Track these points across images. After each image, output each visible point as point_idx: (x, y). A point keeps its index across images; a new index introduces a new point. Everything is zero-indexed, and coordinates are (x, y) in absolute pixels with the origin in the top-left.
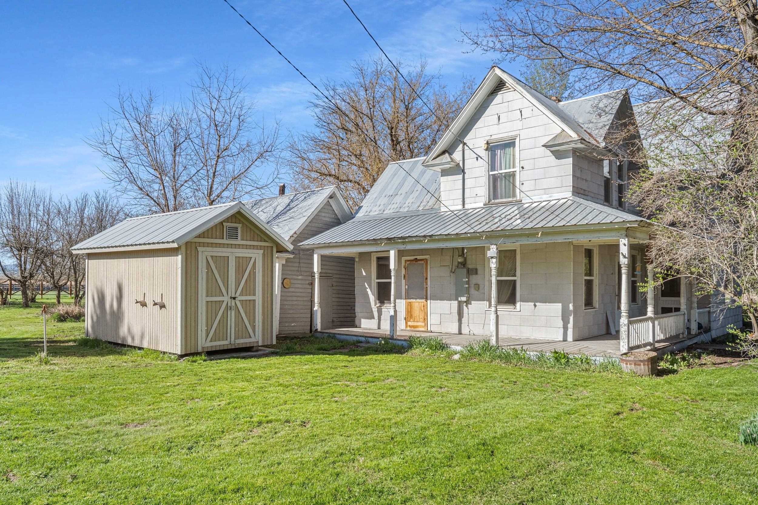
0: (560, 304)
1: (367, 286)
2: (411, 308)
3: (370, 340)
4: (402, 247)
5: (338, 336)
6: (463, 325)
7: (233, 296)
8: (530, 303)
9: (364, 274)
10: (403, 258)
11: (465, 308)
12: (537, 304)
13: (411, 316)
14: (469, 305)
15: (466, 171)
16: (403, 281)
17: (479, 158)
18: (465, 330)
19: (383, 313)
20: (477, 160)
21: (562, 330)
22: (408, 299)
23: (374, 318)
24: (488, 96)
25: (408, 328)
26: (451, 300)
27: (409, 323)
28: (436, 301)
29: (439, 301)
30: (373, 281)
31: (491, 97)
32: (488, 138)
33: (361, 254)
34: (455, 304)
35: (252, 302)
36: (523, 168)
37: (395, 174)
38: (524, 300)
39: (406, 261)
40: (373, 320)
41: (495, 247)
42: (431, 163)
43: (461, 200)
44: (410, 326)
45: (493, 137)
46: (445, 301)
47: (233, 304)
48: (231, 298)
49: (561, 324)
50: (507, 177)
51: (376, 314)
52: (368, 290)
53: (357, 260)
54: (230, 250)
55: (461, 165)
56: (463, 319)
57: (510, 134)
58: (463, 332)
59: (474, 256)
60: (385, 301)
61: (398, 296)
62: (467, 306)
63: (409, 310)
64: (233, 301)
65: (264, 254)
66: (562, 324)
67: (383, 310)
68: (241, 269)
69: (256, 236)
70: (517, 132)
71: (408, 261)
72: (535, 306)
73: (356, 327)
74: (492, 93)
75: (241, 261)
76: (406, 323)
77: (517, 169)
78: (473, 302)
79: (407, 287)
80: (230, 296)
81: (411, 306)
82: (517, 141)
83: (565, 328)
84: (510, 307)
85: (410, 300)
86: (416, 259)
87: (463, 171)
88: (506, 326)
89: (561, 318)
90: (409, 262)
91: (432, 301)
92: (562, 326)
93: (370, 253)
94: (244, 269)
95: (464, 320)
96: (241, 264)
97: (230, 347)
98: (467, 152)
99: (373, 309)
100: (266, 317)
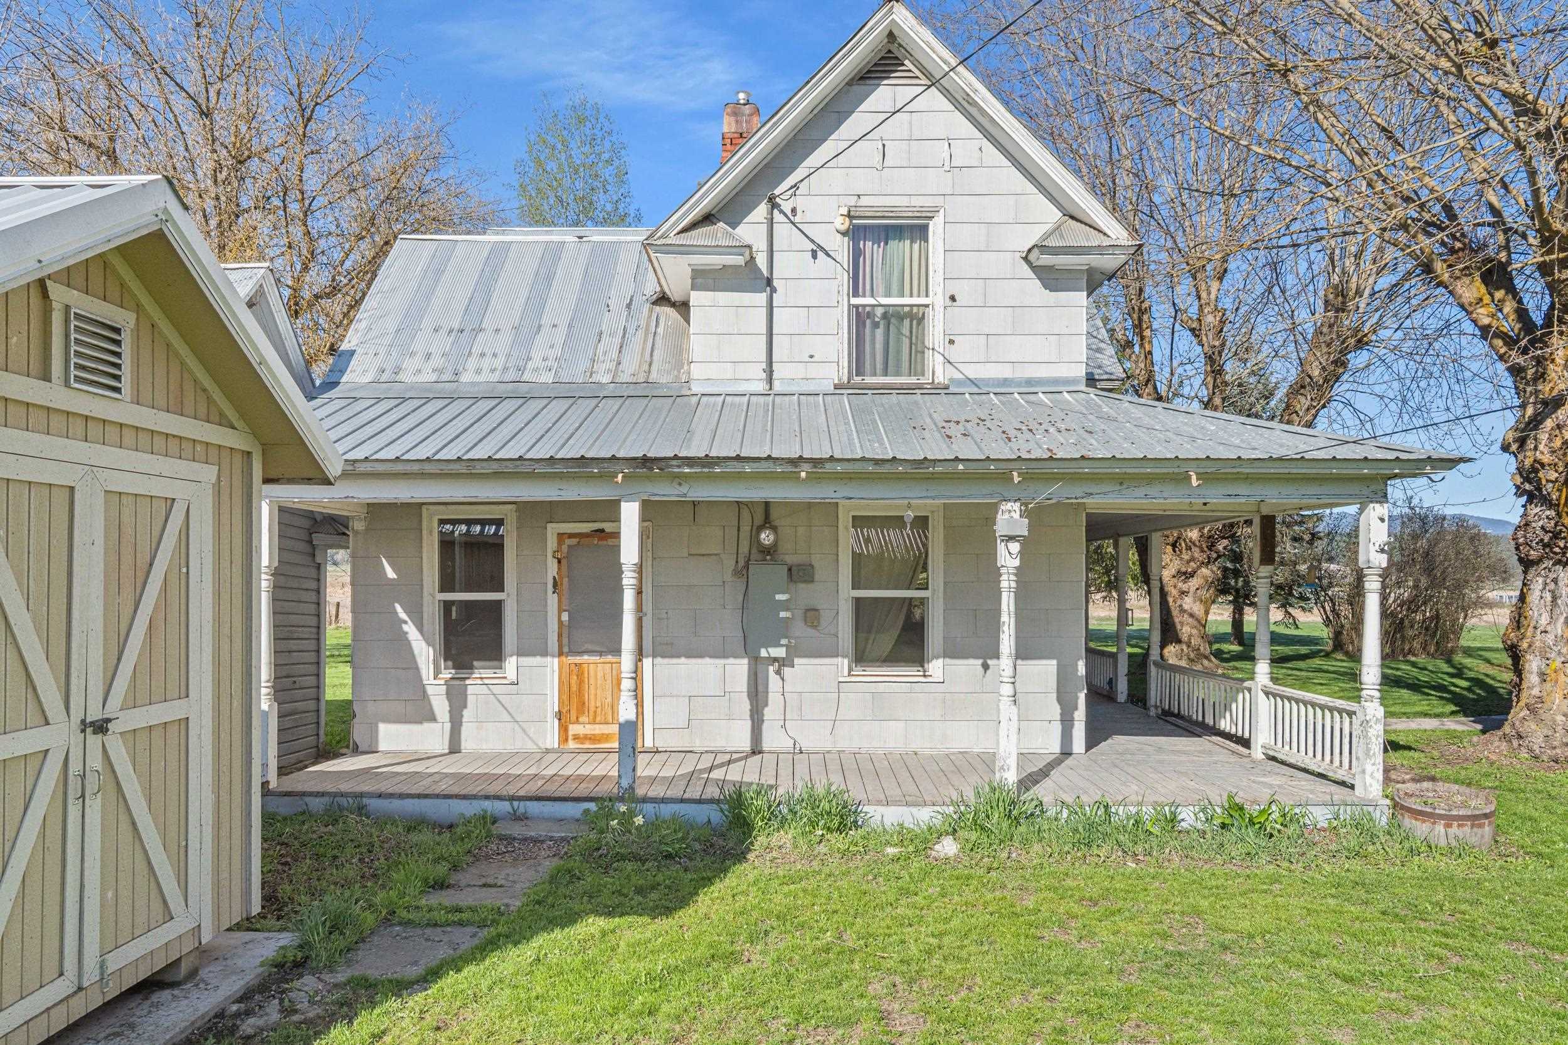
0: (1054, 662)
1: (403, 615)
2: (581, 682)
3: (534, 808)
4: (667, 491)
5: (374, 804)
6: (765, 726)
7: (94, 715)
8: (972, 661)
9: (391, 574)
10: (549, 526)
11: (773, 678)
12: (990, 662)
13: (582, 707)
14: (787, 671)
15: (775, 283)
16: (553, 600)
17: (820, 254)
18: (773, 739)
19: (471, 699)
20: (815, 256)
21: (1057, 728)
22: (573, 652)
23: (433, 718)
24: (850, 83)
25: (572, 745)
26: (725, 657)
27: (574, 729)
28: (675, 661)
29: (683, 660)
30: (427, 598)
31: (857, 89)
32: (852, 201)
33: (375, 510)
34: (739, 668)
35: (173, 730)
36: (953, 298)
37: (439, 272)
38: (952, 652)
39: (561, 536)
40: (427, 726)
41: (1017, 506)
42: (672, 240)
43: (764, 366)
44: (576, 738)
45: (864, 201)
46: (707, 660)
47: (95, 762)
48: (84, 725)
49: (1056, 711)
50: (893, 320)
51: (440, 705)
52: (410, 630)
53: (359, 526)
54: (77, 449)
55: (761, 261)
56: (766, 711)
57: (917, 202)
58: (766, 746)
59: (801, 531)
60: (475, 663)
61: (532, 648)
62: (778, 672)
63: (574, 688)
64: (94, 741)
65: (217, 487)
66: (1059, 711)
67: (470, 690)
68: (127, 559)
69: (188, 386)
70: (939, 201)
71: (571, 536)
72: (986, 667)
73: (356, 751)
74: (862, 78)
75: (127, 512)
76: (564, 729)
77: (937, 298)
78: (796, 661)
79: (565, 617)
80: (77, 715)
81: (580, 675)
82: (936, 227)
83: (1067, 722)
84: (910, 672)
85: (578, 659)
86: (602, 531)
87: (769, 282)
88: (901, 724)
89: (1055, 695)
90: (574, 541)
91: (659, 660)
92: (1058, 717)
93: (414, 509)
94: (143, 558)
95: (771, 713)
96: (128, 530)
97: (79, 1008)
98: (782, 229)
99: (430, 690)
100: (224, 796)
